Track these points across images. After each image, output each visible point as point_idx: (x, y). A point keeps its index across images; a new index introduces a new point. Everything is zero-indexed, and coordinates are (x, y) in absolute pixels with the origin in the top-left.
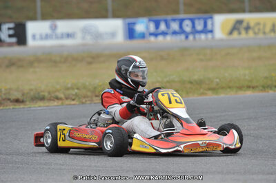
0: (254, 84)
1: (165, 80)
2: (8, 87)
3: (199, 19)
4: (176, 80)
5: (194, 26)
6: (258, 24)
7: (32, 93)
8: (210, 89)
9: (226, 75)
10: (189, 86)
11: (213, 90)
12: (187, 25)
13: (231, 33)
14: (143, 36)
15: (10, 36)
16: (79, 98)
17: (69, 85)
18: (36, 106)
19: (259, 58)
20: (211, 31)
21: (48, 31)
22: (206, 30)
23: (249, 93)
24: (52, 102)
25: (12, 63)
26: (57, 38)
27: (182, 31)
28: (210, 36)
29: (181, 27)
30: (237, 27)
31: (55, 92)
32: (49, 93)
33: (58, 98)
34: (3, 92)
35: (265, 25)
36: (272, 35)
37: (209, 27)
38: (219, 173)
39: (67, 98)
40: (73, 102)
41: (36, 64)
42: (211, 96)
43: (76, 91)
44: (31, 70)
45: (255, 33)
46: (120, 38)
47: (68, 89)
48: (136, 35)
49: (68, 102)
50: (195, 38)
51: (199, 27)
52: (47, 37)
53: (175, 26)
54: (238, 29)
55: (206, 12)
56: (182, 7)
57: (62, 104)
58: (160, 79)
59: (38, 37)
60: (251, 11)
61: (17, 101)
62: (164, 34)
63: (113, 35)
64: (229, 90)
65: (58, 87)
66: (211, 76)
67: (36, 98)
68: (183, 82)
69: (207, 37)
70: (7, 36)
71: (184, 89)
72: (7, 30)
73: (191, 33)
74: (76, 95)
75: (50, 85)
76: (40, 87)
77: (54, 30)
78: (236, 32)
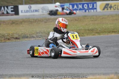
1: (78, 29)
3: (90, 3)
4: (82, 29)
5: (88, 7)
6: (115, 5)
7: (23, 35)
8: (96, 33)
9: (103, 27)
10: (88, 31)
11: (98, 33)
13: (104, 9)
15: (12, 11)
17: (38, 32)
18: (25, 40)
19: (116, 19)
20: (96, 9)
22: (93, 8)
24: (31, 38)
25: (13, 23)
26: (32, 12)
27: (83, 9)
28: (95, 10)
29: (83, 7)
30: (106, 7)
31: (32, 34)
32: (30, 35)
33: (33, 37)
35: (118, 6)
37: (95, 7)
38: (103, 68)
39: (37, 37)
40: (40, 39)
41: (23, 23)
42: (97, 36)
43: (41, 34)
44: (21, 25)
45: (114, 9)
49: (38, 39)
50: (89, 11)
51: (91, 7)
52: (27, 11)
53: (80, 6)
54: (107, 8)
57: (35, 40)
58: (76, 29)
59: (23, 11)
61: (16, 38)
62: (76, 10)
65: (33, 32)
66: (97, 27)
67: (25, 37)
68: (85, 30)
69: (94, 11)
70: (10, 11)
71: (86, 33)
72: (10, 8)
73: (87, 9)
74: (41, 35)
75: (30, 32)
76: (26, 32)
77: (30, 9)
78: (106, 9)
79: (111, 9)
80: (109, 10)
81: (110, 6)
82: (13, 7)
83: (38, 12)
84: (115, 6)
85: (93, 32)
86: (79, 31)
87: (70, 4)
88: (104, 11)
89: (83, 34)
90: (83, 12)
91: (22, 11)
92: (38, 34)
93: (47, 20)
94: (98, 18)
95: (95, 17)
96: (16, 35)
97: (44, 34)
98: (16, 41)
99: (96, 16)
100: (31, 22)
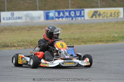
0: (103, 40)
1: (63, 38)
3: (78, 10)
4: (68, 38)
5: (75, 14)
6: (104, 13)
7: (3, 44)
8: (82, 42)
9: (90, 35)
10: (73, 40)
11: (84, 42)
12: (72, 14)
13: (92, 17)
14: (53, 18)
17: (20, 40)
18: (5, 49)
19: (105, 28)
20: (83, 16)
21: (10, 16)
22: (81, 16)
23: (100, 44)
24: (12, 48)
26: (14, 19)
27: (70, 16)
28: (83, 18)
29: (70, 14)
31: (13, 43)
32: (11, 44)
33: (14, 46)
36: (111, 18)
37: (82, 14)
39: (19, 46)
40: (21, 48)
41: (5, 31)
42: (83, 45)
43: (23, 43)
44: (3, 33)
45: (103, 17)
46: (42, 19)
48: (49, 18)
49: (19, 48)
50: (76, 19)
51: (78, 14)
52: (9, 19)
53: (67, 14)
54: (95, 15)
55: (81, 8)
56: (70, 5)
57: (16, 49)
59: (5, 19)
60: (101, 7)
62: (62, 17)
63: (39, 18)
64: (91, 42)
66: (83, 36)
68: (71, 39)
69: (81, 19)
71: (71, 42)
73: (74, 17)
74: (23, 45)
75: (11, 40)
78: (94, 17)
79: (99, 17)
80: (98, 18)
81: (98, 13)
83: (22, 19)
84: (104, 14)
85: (79, 41)
87: (56, 11)
88: (92, 19)
89: (68, 43)
90: (69, 19)
91: (4, 18)
92: (20, 43)
93: (30, 28)
94: (85, 26)
95: (82, 25)
97: (26, 43)
100: (13, 30)
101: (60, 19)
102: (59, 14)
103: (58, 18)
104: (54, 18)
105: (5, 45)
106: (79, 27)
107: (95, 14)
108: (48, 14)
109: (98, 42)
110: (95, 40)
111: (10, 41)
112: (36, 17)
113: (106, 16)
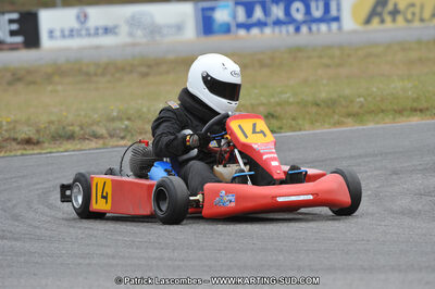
0: (424, 105)
1: (272, 100)
2: (13, 117)
4: (291, 100)
5: (308, 11)
6: (413, 5)
7: (53, 128)
8: (349, 115)
9: (374, 89)
10: (314, 110)
11: (355, 116)
12: (298, 10)
13: (368, 21)
14: (227, 29)
15: (13, 33)
16: (132, 135)
17: (115, 114)
18: (61, 149)
19: (420, 60)
20: (337, 19)
22: (329, 18)
23: (415, 120)
24: (87, 141)
25: (17, 78)
26: (89, 35)
27: (289, 19)
28: (334, 26)
29: (287, 12)
30: (377, 10)
31: (92, 125)
32: (82, 128)
33: (96, 136)
34: (5, 128)
37: (334, 12)
39: (112, 136)
40: (122, 143)
41: (56, 79)
42: (351, 127)
43: (126, 122)
44: (50, 88)
45: (408, 21)
46: (190, 32)
47: (113, 120)
48: (216, 27)
49: (113, 142)
50: (310, 29)
51: (317, 13)
52: (72, 33)
53: (278, 12)
54: (380, 15)
57: (105, 146)
58: (265, 101)
59: (58, 33)
61: (28, 142)
62: (261, 24)
63: (179, 28)
64: (381, 115)
65: (96, 116)
66: (347, 92)
67: (60, 137)
68: (303, 104)
69: (330, 30)
70: (7, 33)
71: (307, 117)
72: (7, 22)
73: (304, 22)
74: (126, 129)
75: (82, 113)
76: (66, 117)
77: (83, 23)
78: (376, 20)
79: (394, 20)
80: (389, 24)
81: (390, 7)
82: (15, 16)
83: (116, 34)
84: (411, 9)
85: (334, 112)
86: (278, 108)
87: (237, 4)
88: (370, 27)
89: (294, 119)
90: (288, 31)
91: (51, 32)
92: (118, 124)
94: (349, 56)
95: (337, 53)
96: (26, 129)
97: (139, 123)
98: (25, 152)
99: (341, 47)
100: (87, 74)
101: (255, 31)
102: (249, 13)
103: (247, 27)
104: (233, 28)
105: (60, 132)
106: (326, 61)
107: (379, 9)
108: (208, 13)
109: (405, 113)
110: (395, 107)
111: (79, 115)
112: (169, 26)
113: (417, 17)
